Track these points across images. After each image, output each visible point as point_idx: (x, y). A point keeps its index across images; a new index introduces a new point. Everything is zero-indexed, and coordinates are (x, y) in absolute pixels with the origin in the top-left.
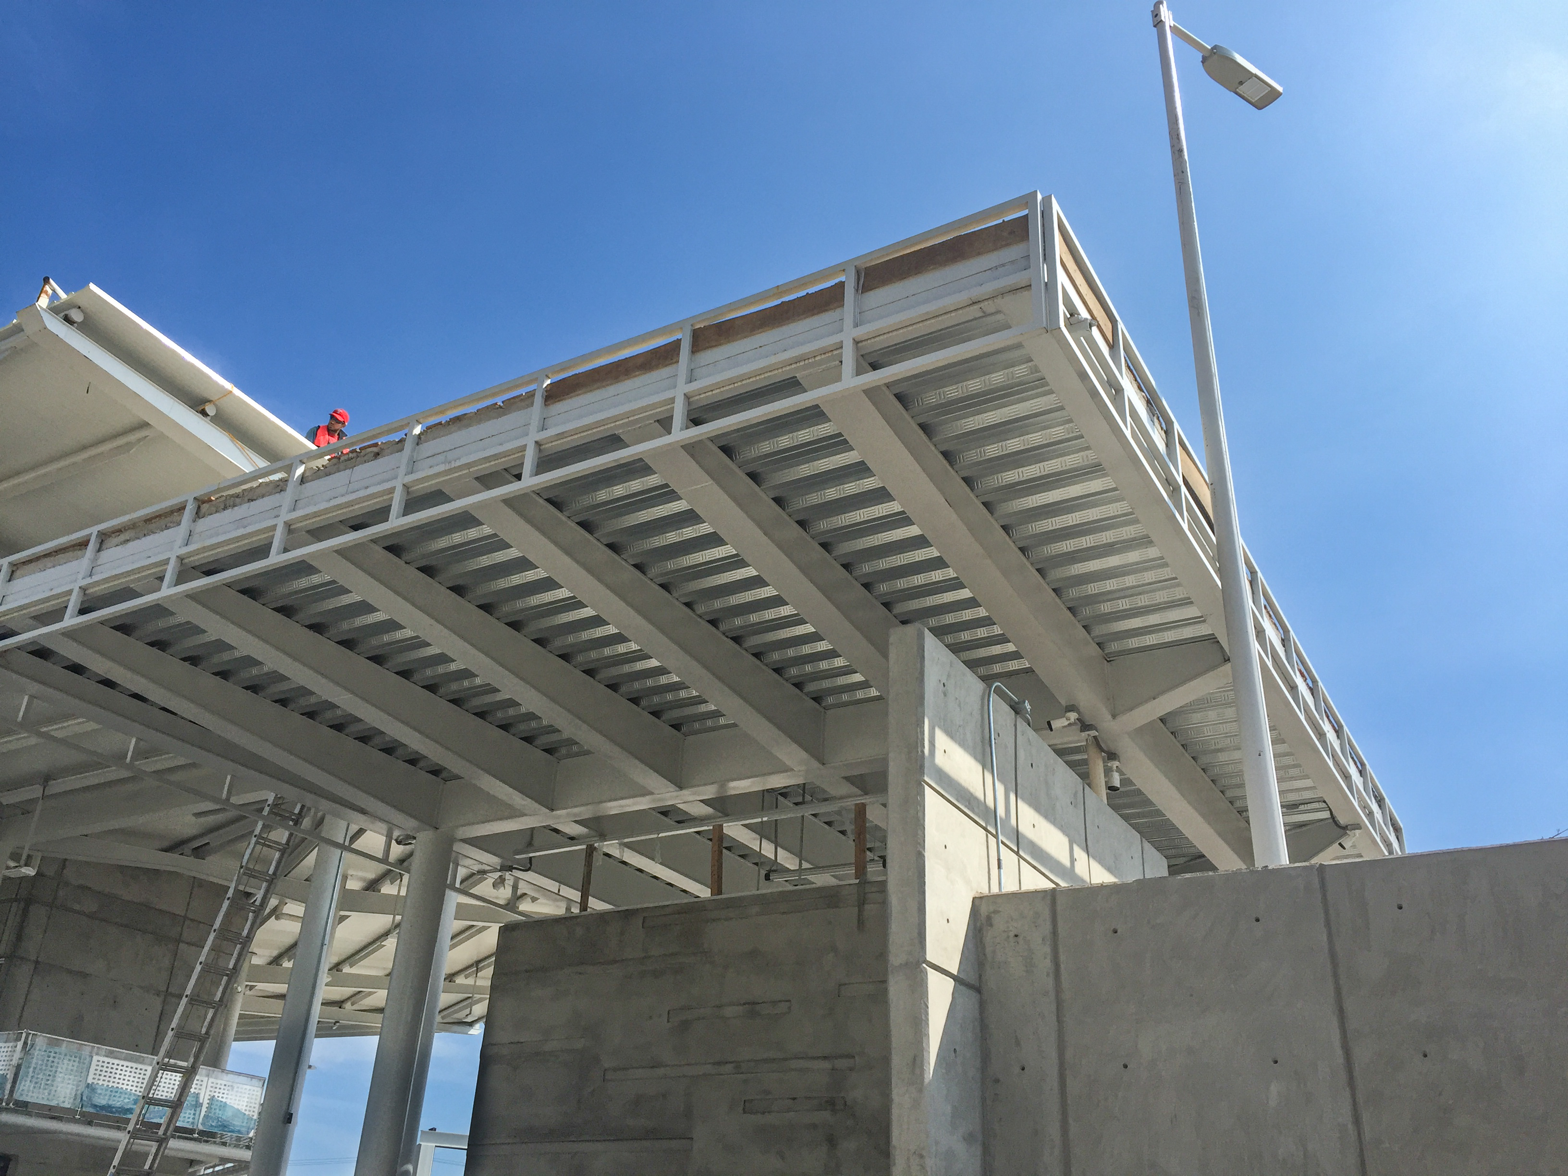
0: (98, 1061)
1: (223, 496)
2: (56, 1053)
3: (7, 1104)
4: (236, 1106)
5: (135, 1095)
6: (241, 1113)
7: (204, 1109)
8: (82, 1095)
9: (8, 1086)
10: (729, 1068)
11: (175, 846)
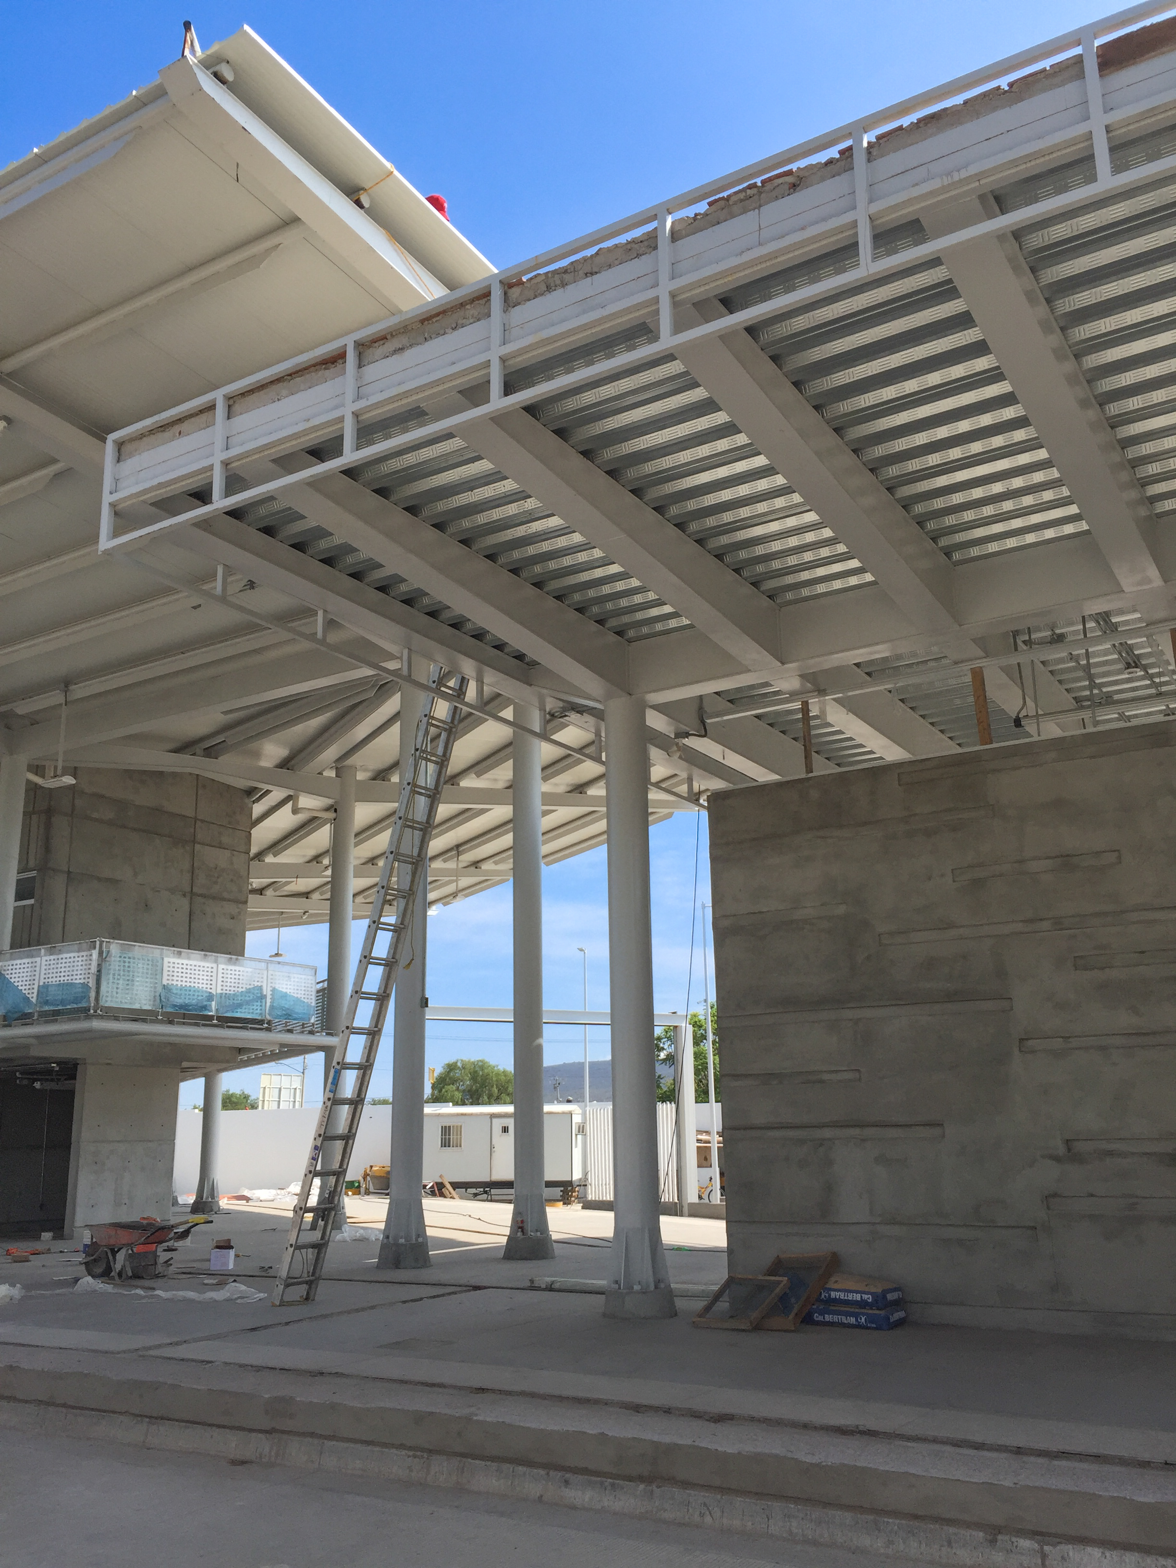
0: (169, 962)
1: (539, 274)
2: (129, 958)
3: (95, 1012)
4: (295, 995)
5: (206, 992)
6: (301, 1001)
7: (269, 1001)
8: (160, 996)
9: (93, 994)
10: (1046, 925)
11: (185, 747)
